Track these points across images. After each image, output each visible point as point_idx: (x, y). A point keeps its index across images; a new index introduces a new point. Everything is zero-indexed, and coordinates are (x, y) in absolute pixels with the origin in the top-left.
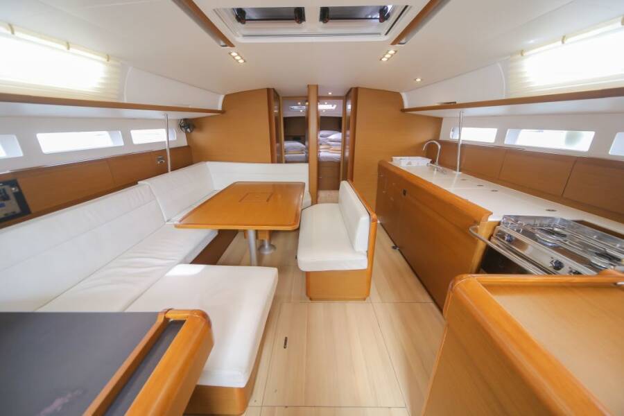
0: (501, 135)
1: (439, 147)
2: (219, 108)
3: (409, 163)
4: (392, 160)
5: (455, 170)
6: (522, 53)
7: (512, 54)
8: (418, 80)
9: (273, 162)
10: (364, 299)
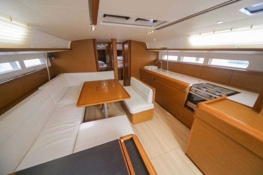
0: (179, 59)
1: (162, 62)
2: (69, 47)
3: (151, 69)
4: (144, 67)
5: (167, 70)
6: (189, 36)
7: (186, 36)
8: (155, 40)
9: (97, 71)
10: (151, 119)
